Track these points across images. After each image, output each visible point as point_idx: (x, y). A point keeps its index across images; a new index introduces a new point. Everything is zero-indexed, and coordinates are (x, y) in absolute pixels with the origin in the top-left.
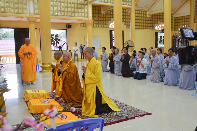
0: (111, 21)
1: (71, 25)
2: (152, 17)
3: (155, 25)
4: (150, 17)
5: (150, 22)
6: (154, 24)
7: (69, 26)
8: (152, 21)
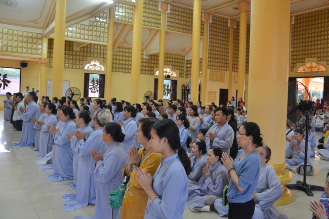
0: (88, 61)
1: (26, 64)
2: (150, 58)
3: (155, 69)
4: (148, 58)
5: (147, 65)
6: (153, 67)
7: (24, 65)
8: (151, 63)
